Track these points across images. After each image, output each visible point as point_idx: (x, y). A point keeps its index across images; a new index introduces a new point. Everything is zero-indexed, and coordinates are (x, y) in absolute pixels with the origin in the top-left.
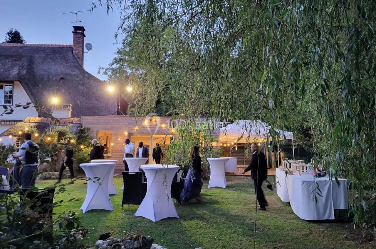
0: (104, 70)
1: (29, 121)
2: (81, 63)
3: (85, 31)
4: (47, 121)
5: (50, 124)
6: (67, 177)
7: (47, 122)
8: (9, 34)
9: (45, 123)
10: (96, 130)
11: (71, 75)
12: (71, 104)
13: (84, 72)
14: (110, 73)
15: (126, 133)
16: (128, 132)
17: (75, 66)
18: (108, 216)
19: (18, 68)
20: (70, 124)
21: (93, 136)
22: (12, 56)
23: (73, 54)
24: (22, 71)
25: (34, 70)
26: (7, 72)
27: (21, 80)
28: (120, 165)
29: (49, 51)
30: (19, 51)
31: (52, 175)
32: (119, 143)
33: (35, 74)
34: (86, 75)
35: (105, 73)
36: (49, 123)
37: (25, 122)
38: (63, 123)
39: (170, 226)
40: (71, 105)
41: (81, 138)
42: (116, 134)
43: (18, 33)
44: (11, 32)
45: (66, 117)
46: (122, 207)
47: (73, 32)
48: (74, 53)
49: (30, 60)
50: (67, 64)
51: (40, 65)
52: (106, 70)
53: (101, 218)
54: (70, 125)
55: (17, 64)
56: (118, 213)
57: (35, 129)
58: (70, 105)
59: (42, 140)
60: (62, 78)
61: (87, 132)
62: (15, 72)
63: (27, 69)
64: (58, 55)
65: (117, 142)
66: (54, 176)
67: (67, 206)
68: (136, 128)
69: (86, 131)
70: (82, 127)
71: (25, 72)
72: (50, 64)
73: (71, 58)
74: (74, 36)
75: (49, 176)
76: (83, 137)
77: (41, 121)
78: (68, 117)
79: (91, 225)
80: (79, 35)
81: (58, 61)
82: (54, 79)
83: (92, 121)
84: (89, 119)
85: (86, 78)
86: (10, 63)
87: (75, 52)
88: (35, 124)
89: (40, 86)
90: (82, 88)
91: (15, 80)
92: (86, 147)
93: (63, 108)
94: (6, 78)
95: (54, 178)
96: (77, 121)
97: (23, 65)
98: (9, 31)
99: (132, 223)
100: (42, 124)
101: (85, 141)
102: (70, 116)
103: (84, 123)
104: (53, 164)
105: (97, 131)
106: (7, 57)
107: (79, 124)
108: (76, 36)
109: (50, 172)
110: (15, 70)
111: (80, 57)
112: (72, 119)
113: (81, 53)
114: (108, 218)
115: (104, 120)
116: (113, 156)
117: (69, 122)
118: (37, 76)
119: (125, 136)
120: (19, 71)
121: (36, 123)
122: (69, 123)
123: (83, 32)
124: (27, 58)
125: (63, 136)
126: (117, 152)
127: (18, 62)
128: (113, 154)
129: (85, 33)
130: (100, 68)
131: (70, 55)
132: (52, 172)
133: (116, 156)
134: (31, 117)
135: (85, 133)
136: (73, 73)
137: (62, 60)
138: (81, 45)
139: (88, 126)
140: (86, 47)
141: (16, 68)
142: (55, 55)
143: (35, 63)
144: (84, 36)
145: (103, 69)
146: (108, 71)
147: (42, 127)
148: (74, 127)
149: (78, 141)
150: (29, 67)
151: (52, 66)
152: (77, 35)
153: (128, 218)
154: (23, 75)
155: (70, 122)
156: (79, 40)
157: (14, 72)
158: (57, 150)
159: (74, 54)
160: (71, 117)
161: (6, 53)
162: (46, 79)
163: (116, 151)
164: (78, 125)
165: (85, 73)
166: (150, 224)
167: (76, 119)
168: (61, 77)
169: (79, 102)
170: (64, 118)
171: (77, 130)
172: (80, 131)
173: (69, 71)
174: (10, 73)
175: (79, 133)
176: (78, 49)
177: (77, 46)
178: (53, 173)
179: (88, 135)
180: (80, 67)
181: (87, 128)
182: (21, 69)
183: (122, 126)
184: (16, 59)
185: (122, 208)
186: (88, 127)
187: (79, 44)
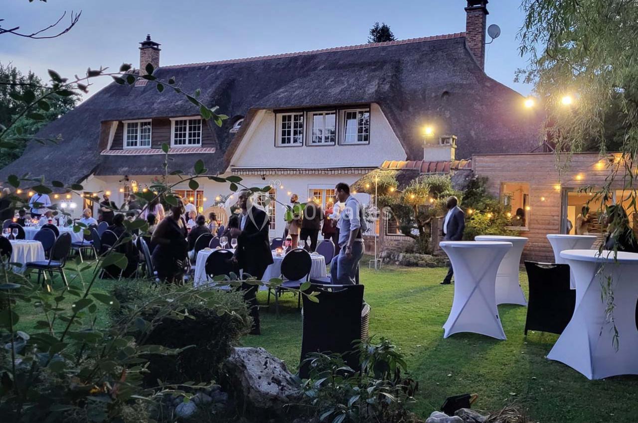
0: (527, 74)
1: (388, 167)
2: (479, 62)
3: (487, 5)
4: (415, 167)
5: (420, 171)
6: (445, 263)
7: (415, 169)
8: (373, 31)
9: (412, 170)
10: (499, 182)
11: (461, 86)
12: (456, 136)
13: (484, 78)
14: (537, 79)
15: (558, 187)
16: (562, 184)
17: (468, 70)
18: (488, 351)
19: (377, 81)
20: (454, 171)
21: (494, 193)
22: (370, 64)
23: (465, 48)
24: (383, 85)
25: (402, 84)
26: (361, 89)
27: (381, 100)
28: (544, 249)
29: (426, 48)
30: (381, 54)
31: (419, 259)
32: (544, 206)
33: (403, 90)
34: (488, 84)
35: (528, 79)
36: (418, 170)
37: (381, 170)
38: (442, 169)
39: (629, 399)
40: (456, 138)
41: (472, 195)
42: (537, 189)
43: (387, 28)
44: (376, 29)
45: (446, 160)
46: (526, 334)
47: (466, 9)
48: (467, 46)
49: (396, 67)
50: (454, 67)
51: (411, 74)
52: (530, 74)
53: (472, 354)
54: (453, 173)
55: (376, 76)
56: (513, 348)
57: (393, 181)
58: (454, 137)
59: (402, 198)
60: (446, 93)
61: (483, 185)
62: (372, 89)
63: (391, 82)
64: (440, 53)
65: (539, 204)
66: (424, 262)
67: (421, 319)
68: (579, 177)
69: (481, 184)
70: (473, 176)
71: (387, 87)
72: (427, 70)
73: (462, 56)
74: (468, 16)
75: (415, 261)
76: (475, 194)
77: (406, 167)
78: (449, 159)
79: (446, 367)
80: (477, 13)
81: (440, 63)
82: (433, 95)
83: (491, 165)
84: (487, 162)
85: (486, 88)
86: (366, 75)
87: (470, 44)
88: (397, 172)
89: (411, 109)
90: (480, 108)
91: (372, 102)
92: (478, 211)
93: (441, 143)
94: (360, 100)
95: (422, 265)
96: (465, 166)
97: (385, 76)
98: (373, 28)
99: (537, 376)
100: (407, 173)
101: (478, 202)
102: (453, 157)
103: (477, 169)
104: (422, 240)
105: (502, 184)
106: (362, 66)
107: (469, 171)
108: (470, 16)
109: (417, 255)
110: (371, 85)
111: (479, 52)
112: (456, 161)
113: (480, 45)
114: (488, 357)
115: (515, 162)
116: (532, 231)
117: (451, 167)
118: (405, 93)
119: (557, 193)
120: (379, 87)
121: (398, 170)
122: (452, 169)
123: (483, 6)
124: (392, 65)
125: (440, 193)
126: (539, 224)
127: (378, 73)
128: (533, 226)
129: (488, 7)
130: (520, 72)
131: (461, 50)
132: (420, 253)
133: (537, 231)
134: (392, 160)
135: (479, 188)
136: (464, 83)
137: (447, 62)
138: (480, 30)
139: (484, 174)
140: (489, 33)
141: (373, 83)
142: (436, 53)
143: (405, 71)
144: (486, 13)
145: (525, 72)
146: (535, 76)
147: (405, 178)
148: (459, 177)
149: (466, 201)
150: (394, 78)
151: (430, 74)
152: (472, 13)
153: (531, 362)
154: (385, 92)
155: (454, 167)
156: (476, 22)
157: (370, 90)
158: (427, 217)
159: (468, 48)
160: (456, 159)
161: (362, 61)
162: (421, 97)
163: (537, 220)
164: (466, 173)
165: (484, 80)
166: (578, 385)
167: (464, 162)
168: (445, 90)
169: (473, 133)
170: (444, 161)
171: (464, 181)
172: (470, 183)
173: (457, 80)
174: (365, 91)
175: (468, 186)
176: (474, 38)
177: (473, 33)
178: (421, 255)
179: (483, 191)
180: (478, 70)
181: (483, 178)
182: (382, 84)
183: (550, 173)
184: (375, 68)
185: (524, 336)
186: (486, 177)
187: (477, 29)
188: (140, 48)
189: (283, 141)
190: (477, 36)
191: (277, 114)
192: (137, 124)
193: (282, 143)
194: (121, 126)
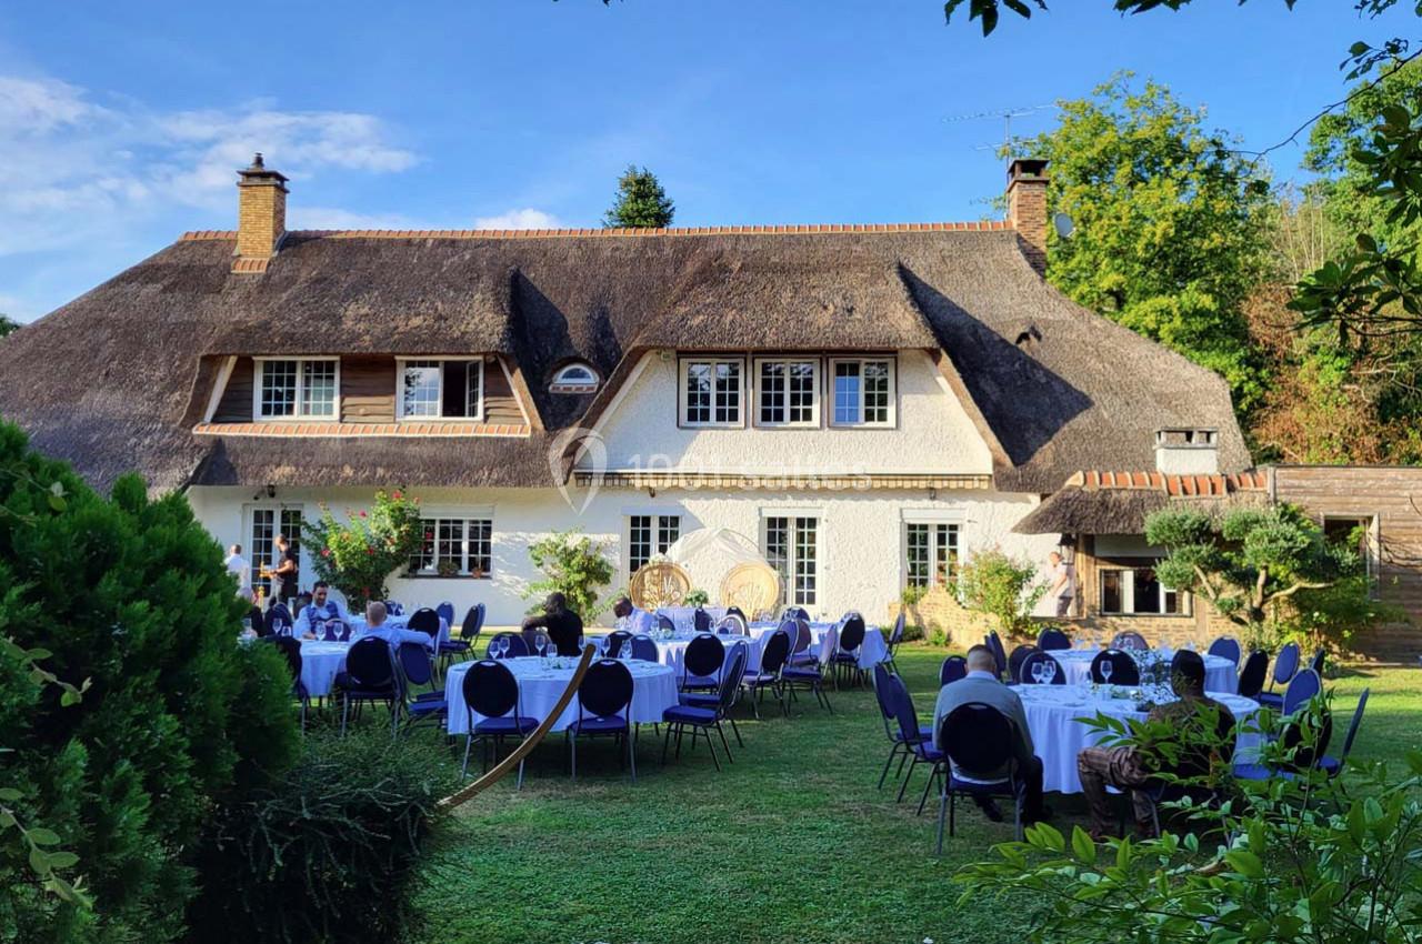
4: (1150, 484)
5: (1167, 494)
7: (1155, 488)
9: (1149, 491)
10: (1320, 515)
20: (1233, 494)
26: (877, 320)
36: (1163, 492)
38: (1210, 490)
45: (1208, 472)
54: (1233, 497)
60: (1024, 336)
62: (901, 320)
77: (1134, 484)
78: (1213, 471)
80: (1037, 190)
82: (996, 337)
83: (1304, 483)
87: (1025, 244)
107: (1263, 495)
108: (1025, 193)
111: (1041, 261)
113: (1043, 248)
115: (1348, 480)
120: (914, 317)
122: (1228, 490)
128: (1384, 593)
138: (1044, 222)
139: (1291, 500)
152: (1027, 188)
156: (1035, 205)
164: (1259, 497)
168: (1020, 330)
170: (1204, 475)
176: (1033, 235)
177: (1031, 225)
183: (1412, 499)
187: (1038, 219)
188: (238, 184)
189: (692, 416)
190: (1038, 231)
191: (682, 360)
192: (292, 366)
193: (689, 420)
194: (245, 367)
